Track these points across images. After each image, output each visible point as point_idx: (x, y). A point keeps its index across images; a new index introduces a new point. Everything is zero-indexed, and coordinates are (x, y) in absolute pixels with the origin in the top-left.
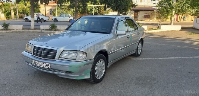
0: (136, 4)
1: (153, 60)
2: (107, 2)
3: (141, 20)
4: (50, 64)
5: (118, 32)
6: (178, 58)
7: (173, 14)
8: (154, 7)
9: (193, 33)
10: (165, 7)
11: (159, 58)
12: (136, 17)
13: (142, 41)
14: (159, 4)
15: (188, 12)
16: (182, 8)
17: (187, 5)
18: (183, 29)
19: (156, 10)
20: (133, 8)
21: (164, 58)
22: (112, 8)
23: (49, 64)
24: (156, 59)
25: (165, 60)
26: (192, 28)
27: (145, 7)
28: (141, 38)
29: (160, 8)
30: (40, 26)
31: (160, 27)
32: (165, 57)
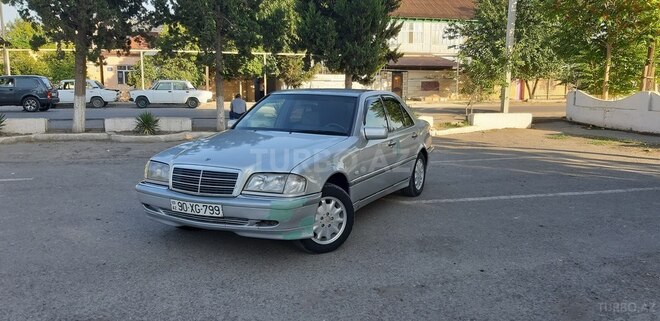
0: (398, 52)
1: (454, 204)
2: (314, 46)
3: (415, 100)
4: (222, 205)
5: (369, 132)
6: (516, 197)
7: (508, 80)
8: (451, 59)
9: (566, 134)
10: (484, 61)
11: (470, 199)
12: (397, 88)
13: (424, 155)
14: (464, 50)
15: (553, 74)
16: (532, 59)
17: (548, 50)
18: (537, 123)
19: (457, 67)
20: (391, 63)
21: (482, 199)
22: (327, 65)
23: (220, 206)
24: (461, 200)
25: (484, 202)
26: (563, 120)
27: (423, 57)
28: (421, 146)
29: (470, 59)
30: (103, 120)
31: (472, 117)
32: (485, 196)
